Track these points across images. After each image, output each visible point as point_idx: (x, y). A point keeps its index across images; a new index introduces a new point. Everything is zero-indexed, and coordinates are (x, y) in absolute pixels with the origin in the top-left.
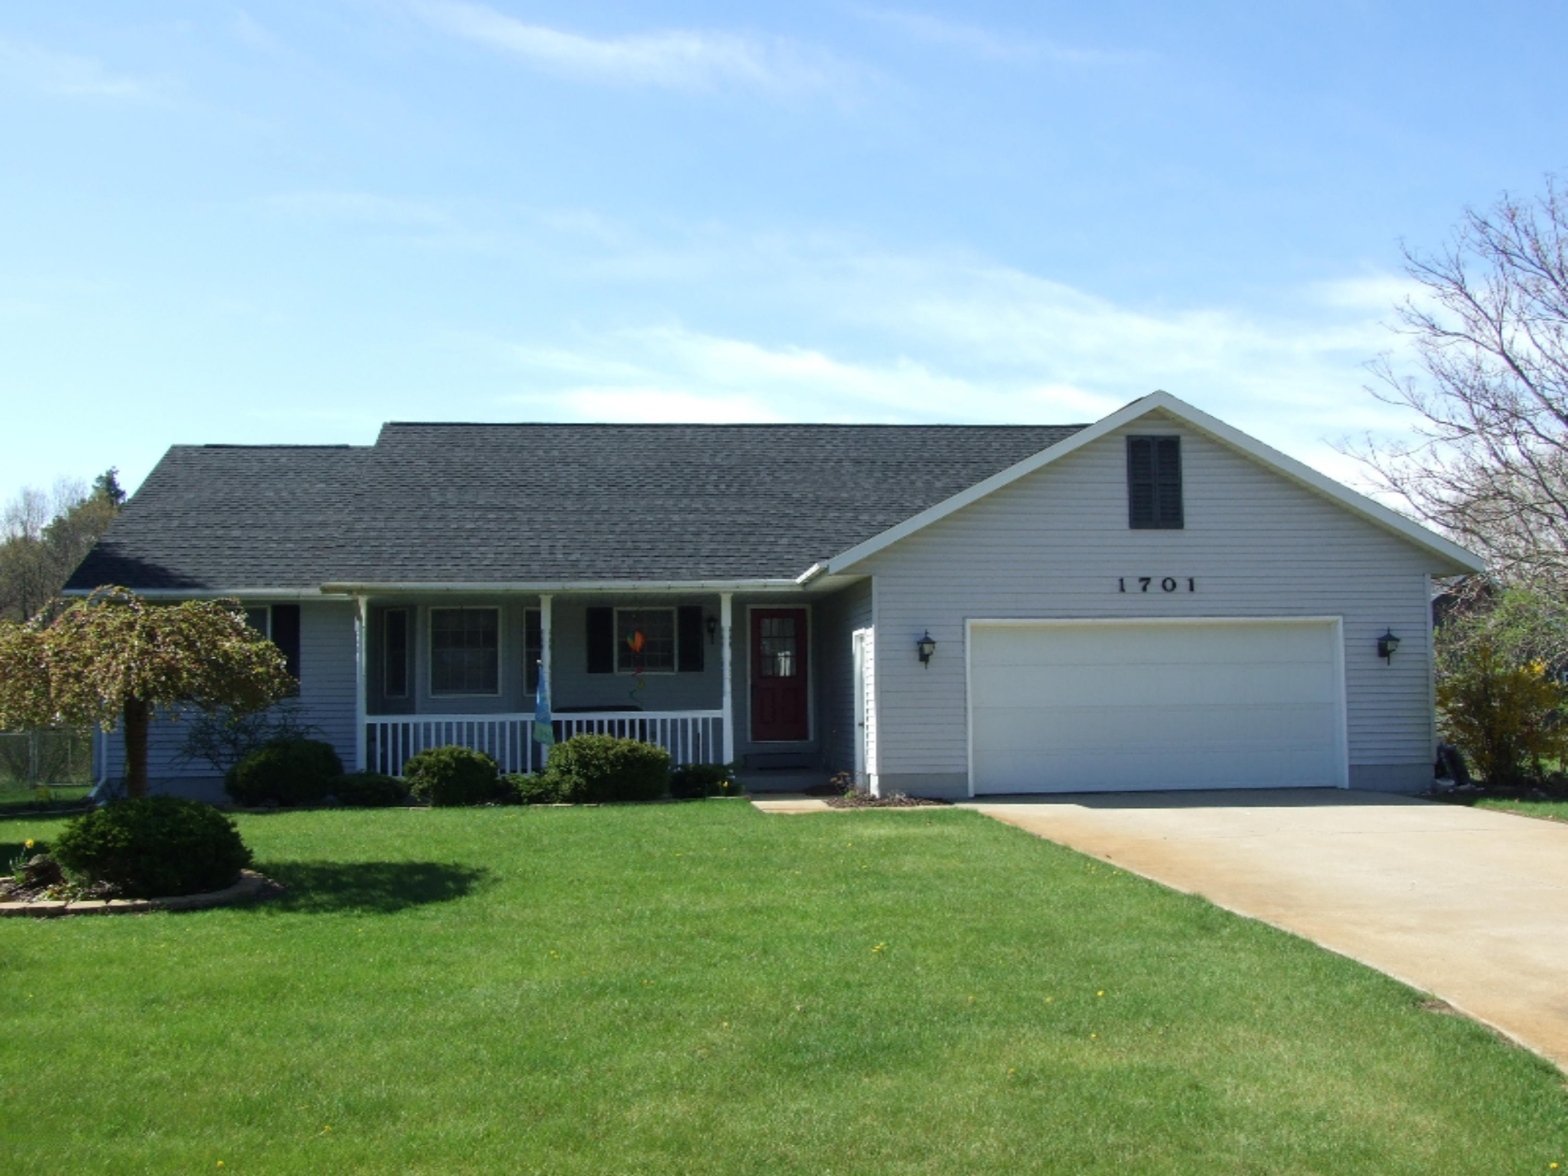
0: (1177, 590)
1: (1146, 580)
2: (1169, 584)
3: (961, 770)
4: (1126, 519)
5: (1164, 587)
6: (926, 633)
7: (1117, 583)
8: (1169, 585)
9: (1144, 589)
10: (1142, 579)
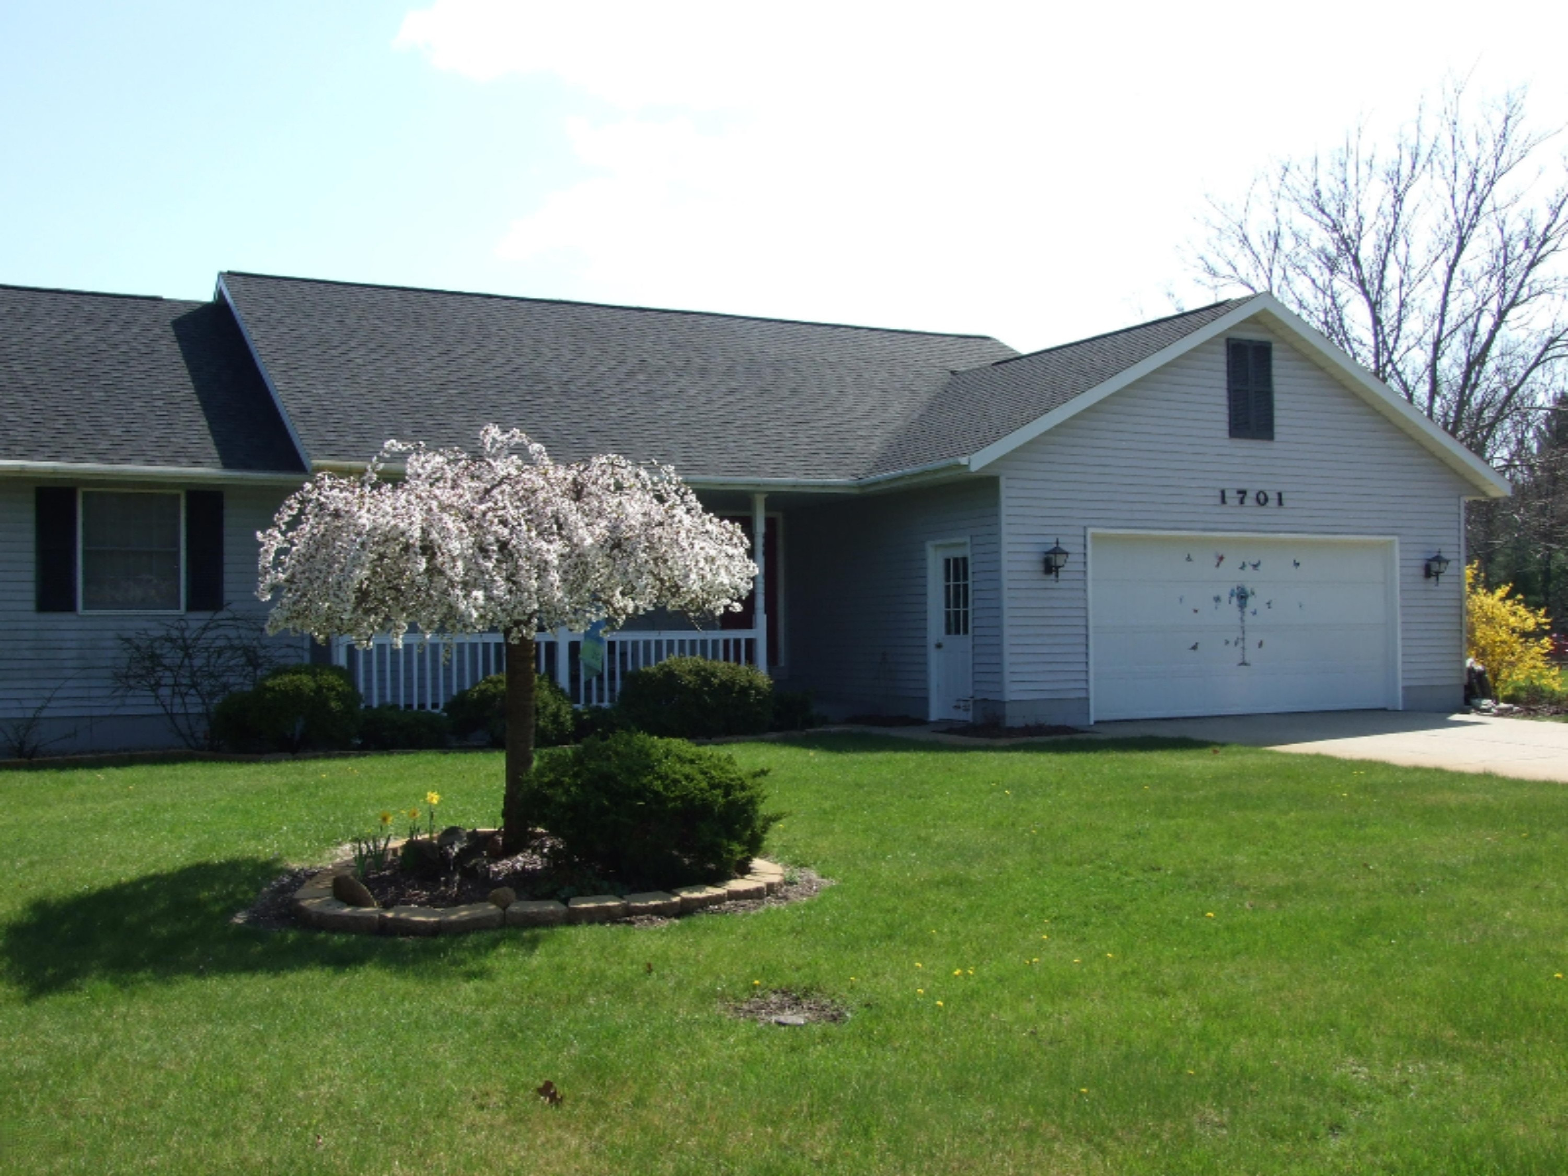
0: (1270, 504)
1: (1243, 493)
2: (1262, 497)
3: (1082, 694)
4: (1225, 426)
5: (1258, 500)
6: (1057, 543)
7: (1219, 494)
8: (1262, 500)
9: (1242, 502)
10: (1240, 492)
